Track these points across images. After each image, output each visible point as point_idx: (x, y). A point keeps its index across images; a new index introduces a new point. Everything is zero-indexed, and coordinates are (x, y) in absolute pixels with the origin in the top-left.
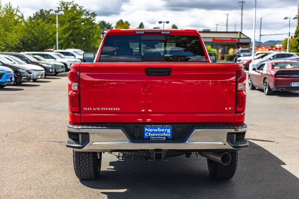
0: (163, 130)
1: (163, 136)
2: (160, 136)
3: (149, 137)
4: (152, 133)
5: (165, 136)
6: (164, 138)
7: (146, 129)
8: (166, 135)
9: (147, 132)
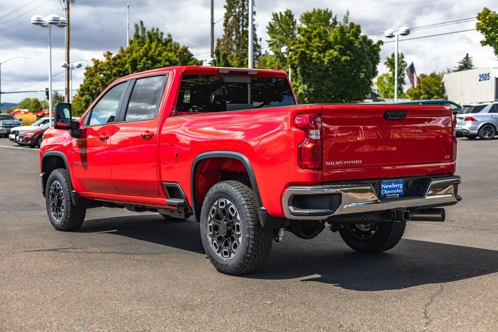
0: (396, 186)
1: (396, 193)
2: (394, 193)
3: (385, 195)
4: (387, 189)
5: (398, 193)
6: (398, 195)
7: (383, 185)
8: (399, 191)
9: (384, 189)
